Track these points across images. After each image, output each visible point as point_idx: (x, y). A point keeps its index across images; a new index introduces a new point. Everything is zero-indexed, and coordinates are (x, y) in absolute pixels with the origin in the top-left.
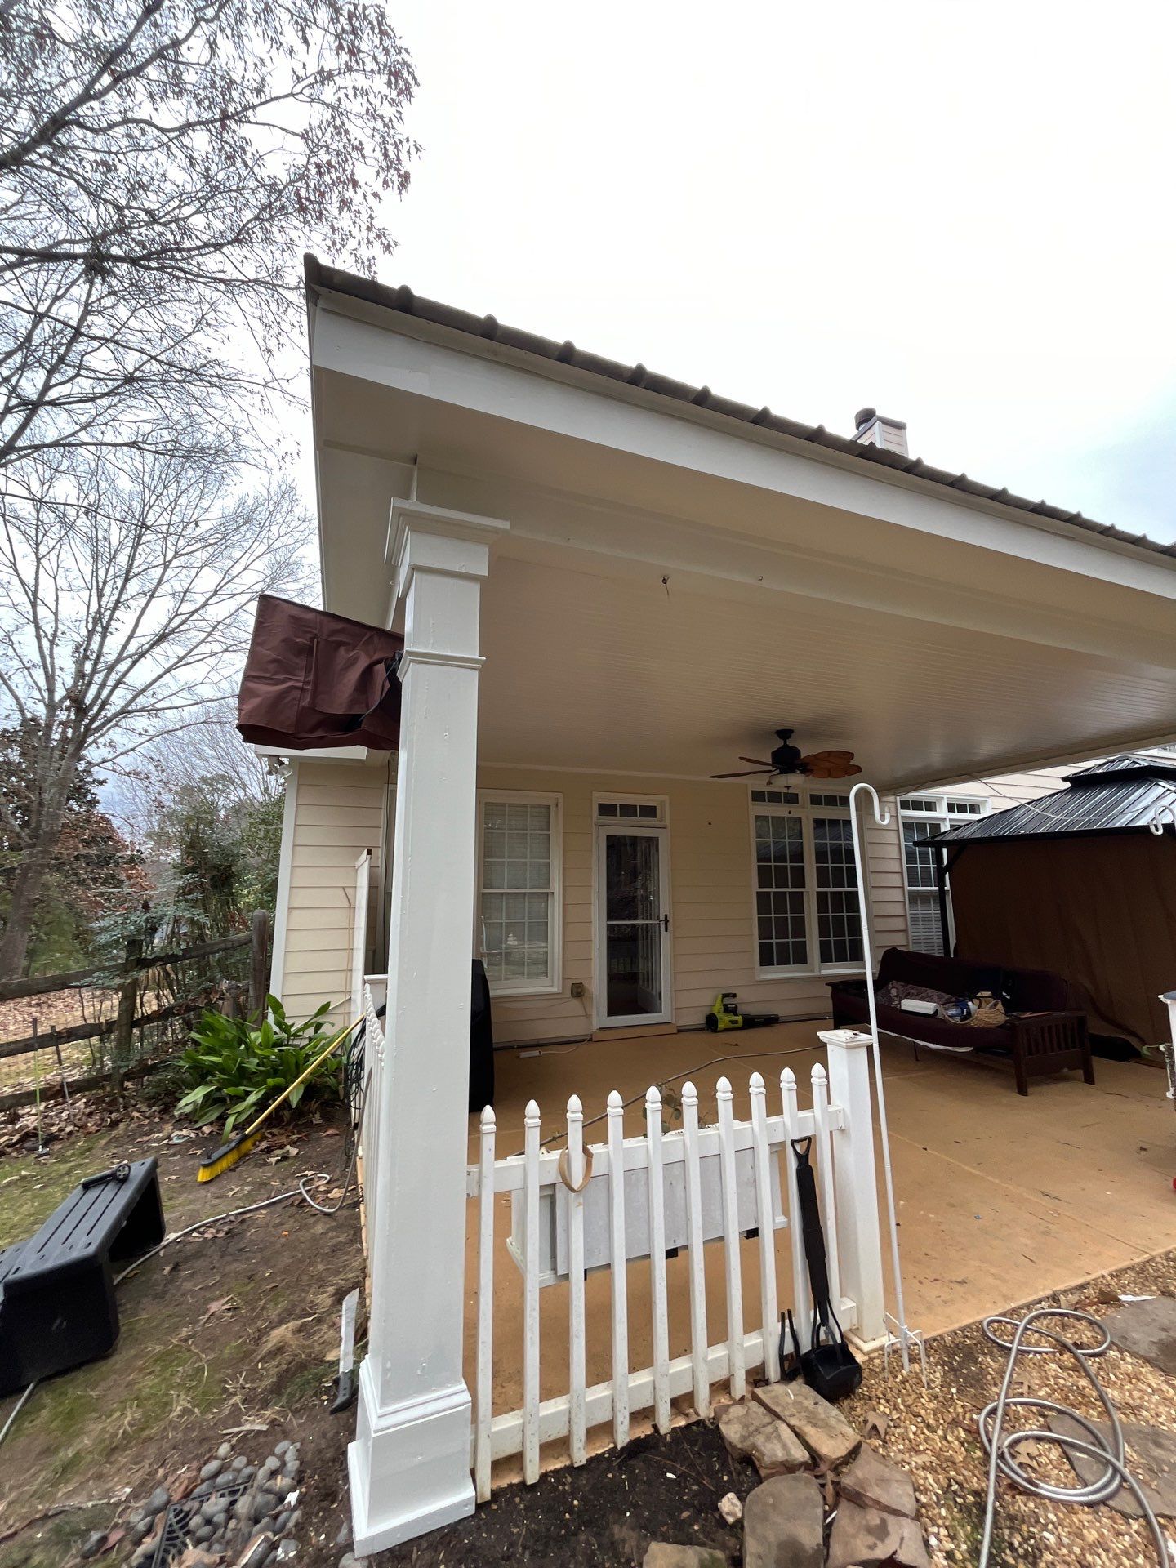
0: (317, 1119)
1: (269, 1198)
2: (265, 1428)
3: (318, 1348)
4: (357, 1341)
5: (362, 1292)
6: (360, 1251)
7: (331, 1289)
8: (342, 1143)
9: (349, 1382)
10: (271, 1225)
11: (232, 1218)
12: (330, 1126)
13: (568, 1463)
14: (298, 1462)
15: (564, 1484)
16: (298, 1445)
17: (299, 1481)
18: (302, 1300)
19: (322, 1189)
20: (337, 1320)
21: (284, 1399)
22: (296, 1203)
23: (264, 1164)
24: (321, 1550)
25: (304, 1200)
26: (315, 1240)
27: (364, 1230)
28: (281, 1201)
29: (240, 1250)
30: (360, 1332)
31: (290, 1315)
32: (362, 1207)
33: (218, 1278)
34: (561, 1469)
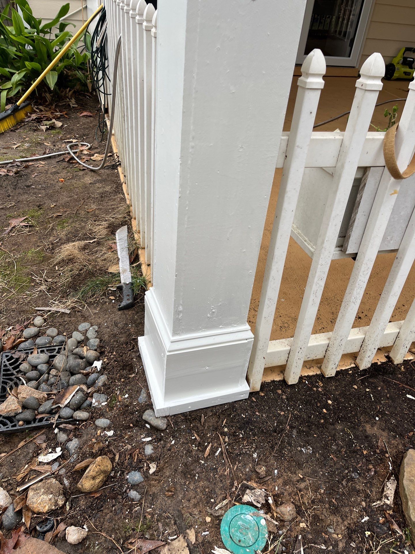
0: (73, 103)
1: (44, 154)
2: (68, 312)
3: (101, 263)
4: (131, 263)
5: (130, 230)
6: (124, 199)
7: (105, 224)
8: (96, 122)
9: (130, 291)
10: (49, 173)
11: (19, 164)
12: (85, 110)
13: (319, 372)
14: (98, 340)
15: (317, 387)
16: (96, 328)
17: (101, 354)
18: (83, 228)
19: (85, 152)
20: (113, 245)
21: (80, 295)
22: (67, 160)
23: (36, 130)
24: (127, 406)
25: (72, 158)
26: (85, 187)
27: (124, 185)
28: (54, 157)
29: (28, 186)
30: (133, 257)
31: (75, 237)
32: (120, 169)
33: (13, 204)
34: (313, 376)
